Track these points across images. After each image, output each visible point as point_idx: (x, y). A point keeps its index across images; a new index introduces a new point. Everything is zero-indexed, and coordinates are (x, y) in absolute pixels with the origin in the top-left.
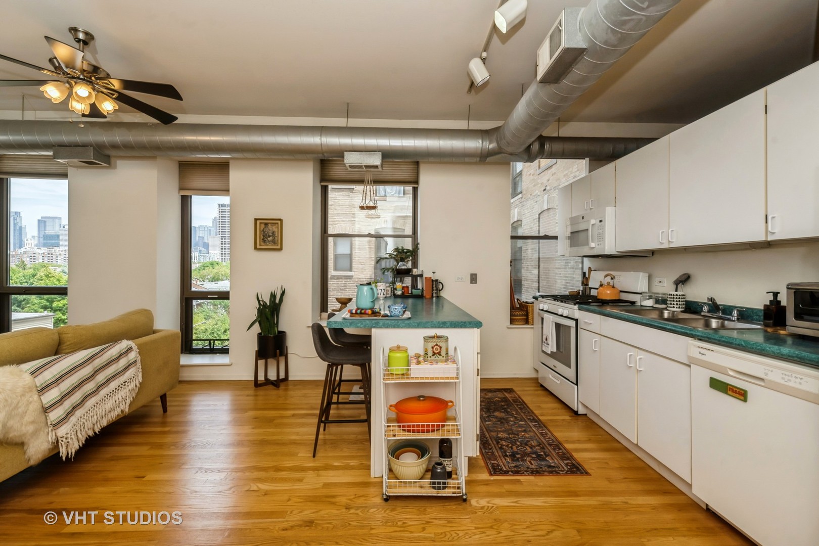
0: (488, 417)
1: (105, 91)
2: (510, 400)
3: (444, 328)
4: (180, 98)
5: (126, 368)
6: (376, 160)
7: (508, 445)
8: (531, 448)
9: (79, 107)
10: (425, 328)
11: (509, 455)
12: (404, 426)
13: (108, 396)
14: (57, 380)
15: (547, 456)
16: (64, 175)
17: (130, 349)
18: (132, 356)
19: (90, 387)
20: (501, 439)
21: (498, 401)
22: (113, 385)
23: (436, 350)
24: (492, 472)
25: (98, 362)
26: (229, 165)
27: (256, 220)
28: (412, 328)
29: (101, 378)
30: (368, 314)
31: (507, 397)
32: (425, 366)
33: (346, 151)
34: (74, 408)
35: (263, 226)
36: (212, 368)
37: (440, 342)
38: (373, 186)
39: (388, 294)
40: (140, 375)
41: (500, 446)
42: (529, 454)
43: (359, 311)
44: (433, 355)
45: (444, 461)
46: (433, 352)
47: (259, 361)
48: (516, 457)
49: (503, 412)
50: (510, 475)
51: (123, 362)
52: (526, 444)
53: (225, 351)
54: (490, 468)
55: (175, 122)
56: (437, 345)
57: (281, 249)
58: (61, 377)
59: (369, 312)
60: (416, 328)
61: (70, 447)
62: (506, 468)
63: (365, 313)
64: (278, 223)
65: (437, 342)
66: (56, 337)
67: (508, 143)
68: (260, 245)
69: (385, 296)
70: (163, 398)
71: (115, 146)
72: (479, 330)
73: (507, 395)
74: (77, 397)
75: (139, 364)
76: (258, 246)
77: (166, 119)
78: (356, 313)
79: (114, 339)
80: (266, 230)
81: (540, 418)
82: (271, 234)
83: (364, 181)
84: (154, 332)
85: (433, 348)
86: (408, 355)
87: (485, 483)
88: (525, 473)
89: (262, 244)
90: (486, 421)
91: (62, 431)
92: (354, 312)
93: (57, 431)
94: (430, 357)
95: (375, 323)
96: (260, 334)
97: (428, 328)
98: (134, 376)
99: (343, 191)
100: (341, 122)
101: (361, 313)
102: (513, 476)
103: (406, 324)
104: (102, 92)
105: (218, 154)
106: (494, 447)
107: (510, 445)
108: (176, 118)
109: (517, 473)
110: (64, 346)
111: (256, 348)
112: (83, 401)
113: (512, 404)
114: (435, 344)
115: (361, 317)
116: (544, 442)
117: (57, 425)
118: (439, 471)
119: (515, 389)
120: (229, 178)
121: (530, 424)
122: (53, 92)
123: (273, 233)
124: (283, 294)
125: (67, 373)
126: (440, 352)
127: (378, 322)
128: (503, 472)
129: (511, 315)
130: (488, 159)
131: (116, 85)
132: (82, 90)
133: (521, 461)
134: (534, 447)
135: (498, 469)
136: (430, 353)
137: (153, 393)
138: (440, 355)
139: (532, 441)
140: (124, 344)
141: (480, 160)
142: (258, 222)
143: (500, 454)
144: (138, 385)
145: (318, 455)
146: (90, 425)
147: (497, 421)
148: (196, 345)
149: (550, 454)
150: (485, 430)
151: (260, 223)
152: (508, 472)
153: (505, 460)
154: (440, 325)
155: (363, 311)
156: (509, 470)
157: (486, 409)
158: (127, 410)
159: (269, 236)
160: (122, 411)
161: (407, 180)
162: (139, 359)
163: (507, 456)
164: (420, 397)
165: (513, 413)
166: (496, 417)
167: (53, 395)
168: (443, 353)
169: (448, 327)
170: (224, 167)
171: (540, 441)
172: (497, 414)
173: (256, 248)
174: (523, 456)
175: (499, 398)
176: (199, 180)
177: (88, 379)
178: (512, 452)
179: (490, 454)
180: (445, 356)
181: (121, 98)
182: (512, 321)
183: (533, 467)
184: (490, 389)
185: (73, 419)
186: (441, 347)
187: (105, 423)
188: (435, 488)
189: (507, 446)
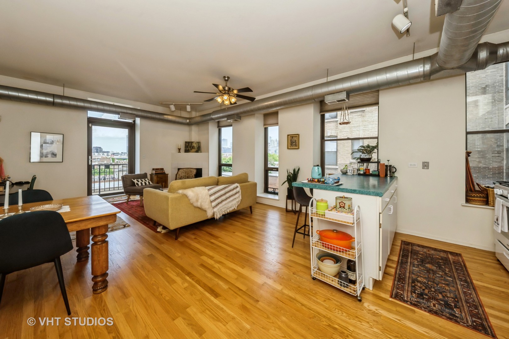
0: (418, 265)
1: (233, 95)
2: (450, 261)
3: (355, 193)
4: (252, 91)
5: (236, 194)
6: (343, 96)
7: (422, 287)
8: (443, 296)
9: (227, 103)
10: (343, 192)
11: (417, 293)
12: (323, 243)
13: (230, 202)
14: (214, 193)
15: (456, 306)
16: (231, 125)
17: (237, 187)
18: (238, 189)
19: (224, 197)
20: (418, 281)
21: (438, 258)
22: (231, 199)
23: (343, 205)
24: (393, 296)
25: (227, 190)
26: (278, 113)
27: (288, 135)
28: (334, 191)
29: (228, 195)
30: (315, 181)
31: (449, 258)
32: (334, 212)
33: (326, 95)
34: (219, 204)
35: (291, 138)
36: (272, 200)
37: (344, 200)
38: (348, 111)
39: (355, 173)
40: (241, 197)
41: (413, 285)
42: (437, 299)
43: (311, 180)
44: (340, 207)
45: (349, 272)
46: (340, 206)
47: (288, 200)
48: (423, 296)
49: (436, 266)
50: (407, 304)
51: (235, 191)
52: (441, 293)
53: (277, 194)
54: (394, 293)
55: (255, 100)
56: (342, 202)
57: (299, 148)
58: (215, 192)
59: (316, 180)
60: (337, 191)
61: (218, 216)
62: (407, 299)
63: (314, 181)
64: (297, 136)
65: (342, 200)
66: (217, 180)
67: (444, 62)
68: (290, 147)
69: (352, 174)
70: (251, 207)
71: (241, 113)
72: (381, 198)
73: (450, 256)
74: (219, 200)
75: (240, 193)
76: (289, 148)
77: (252, 99)
78: (310, 180)
79: (233, 183)
80: (292, 140)
81: (474, 282)
82: (294, 142)
83: (342, 109)
84: (248, 182)
85: (340, 203)
86: (328, 205)
87: (383, 300)
88: (423, 308)
89: (291, 146)
90: (415, 267)
91: (215, 210)
92: (309, 180)
93: (214, 209)
94: (338, 208)
95: (315, 186)
96: (288, 188)
97: (344, 192)
98: (238, 197)
99: (357, 113)
100: (324, 80)
101: (312, 181)
102: (410, 306)
103: (331, 188)
104: (232, 96)
105: (276, 108)
106: (407, 284)
107: (424, 288)
108: (255, 98)
109: (415, 305)
110: (219, 183)
111: (287, 195)
112: (221, 202)
113: (451, 264)
114: (341, 201)
115: (312, 182)
116: (462, 299)
117: (214, 208)
118: (343, 276)
119: (463, 255)
120: (278, 118)
121: (458, 282)
122: (219, 100)
123: (295, 141)
124: (299, 169)
125: (217, 192)
126: (344, 206)
127: (316, 186)
128: (403, 299)
129: (467, 196)
130: (432, 77)
131: (235, 92)
132: (226, 97)
133: (426, 300)
134: (448, 297)
135: (401, 296)
136: (338, 206)
137: (246, 205)
138: (345, 208)
139: (449, 293)
140: (236, 185)
141: (424, 79)
142: (289, 136)
143: (410, 289)
144: (240, 201)
145: (294, 247)
146: (224, 211)
147: (424, 270)
148: (270, 190)
149: (462, 308)
150: (408, 271)
151: (290, 137)
152: (407, 301)
153: (411, 294)
154: (352, 191)
155: (313, 180)
156: (409, 301)
157: (420, 259)
158: (236, 208)
159: (294, 143)
160: (234, 208)
161: (373, 103)
162: (240, 191)
163: (415, 293)
164: (334, 230)
165: (446, 270)
166: (426, 267)
167: (213, 198)
168: (346, 207)
169: (357, 193)
170: (276, 114)
171: (458, 296)
172: (428, 266)
173: (288, 148)
174: (430, 298)
175: (440, 256)
176: (271, 121)
177: (223, 195)
178: (421, 292)
179: (400, 286)
180: (347, 209)
181: (238, 96)
182: (467, 201)
183: (434, 308)
184: (436, 249)
185: (218, 207)
186: (345, 204)
187: (228, 211)
188: (341, 285)
189: (420, 287)
